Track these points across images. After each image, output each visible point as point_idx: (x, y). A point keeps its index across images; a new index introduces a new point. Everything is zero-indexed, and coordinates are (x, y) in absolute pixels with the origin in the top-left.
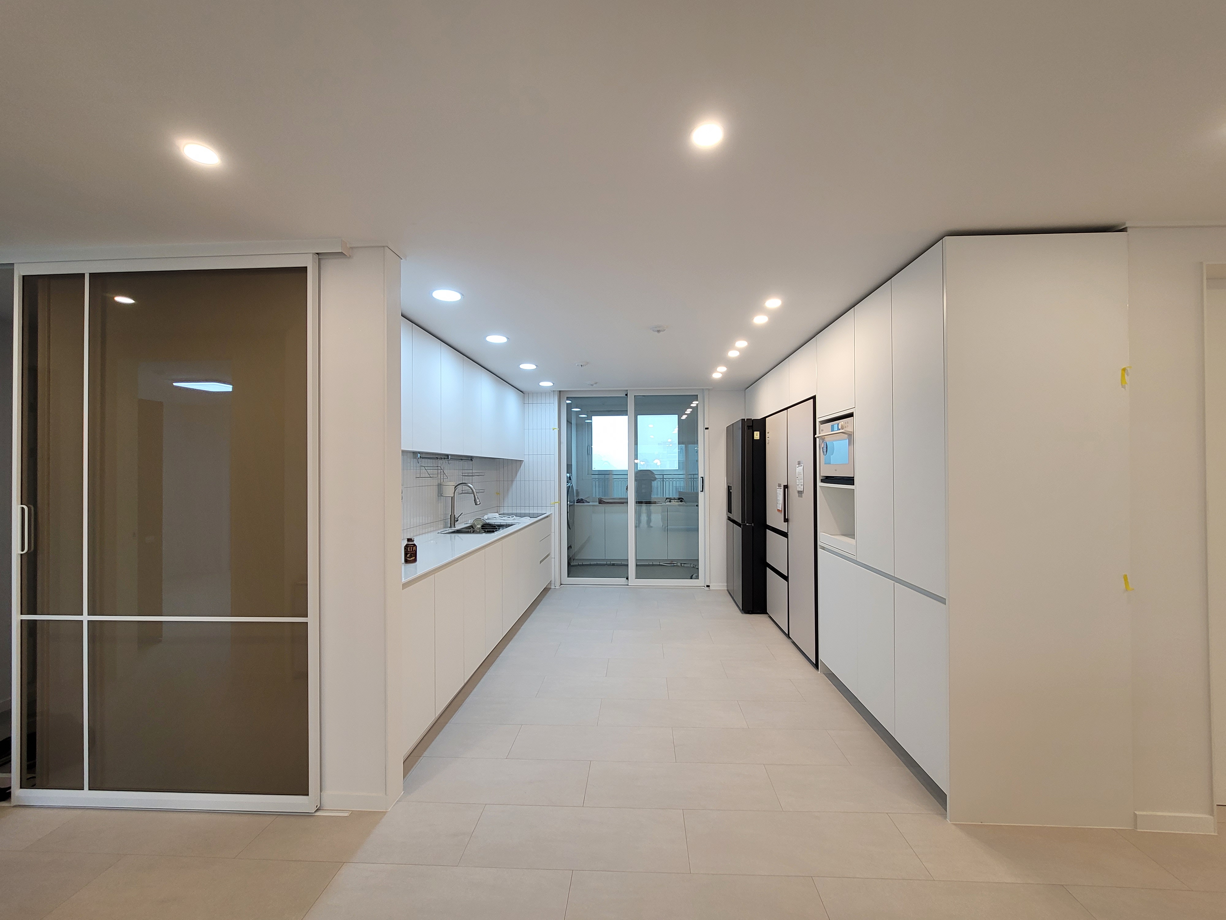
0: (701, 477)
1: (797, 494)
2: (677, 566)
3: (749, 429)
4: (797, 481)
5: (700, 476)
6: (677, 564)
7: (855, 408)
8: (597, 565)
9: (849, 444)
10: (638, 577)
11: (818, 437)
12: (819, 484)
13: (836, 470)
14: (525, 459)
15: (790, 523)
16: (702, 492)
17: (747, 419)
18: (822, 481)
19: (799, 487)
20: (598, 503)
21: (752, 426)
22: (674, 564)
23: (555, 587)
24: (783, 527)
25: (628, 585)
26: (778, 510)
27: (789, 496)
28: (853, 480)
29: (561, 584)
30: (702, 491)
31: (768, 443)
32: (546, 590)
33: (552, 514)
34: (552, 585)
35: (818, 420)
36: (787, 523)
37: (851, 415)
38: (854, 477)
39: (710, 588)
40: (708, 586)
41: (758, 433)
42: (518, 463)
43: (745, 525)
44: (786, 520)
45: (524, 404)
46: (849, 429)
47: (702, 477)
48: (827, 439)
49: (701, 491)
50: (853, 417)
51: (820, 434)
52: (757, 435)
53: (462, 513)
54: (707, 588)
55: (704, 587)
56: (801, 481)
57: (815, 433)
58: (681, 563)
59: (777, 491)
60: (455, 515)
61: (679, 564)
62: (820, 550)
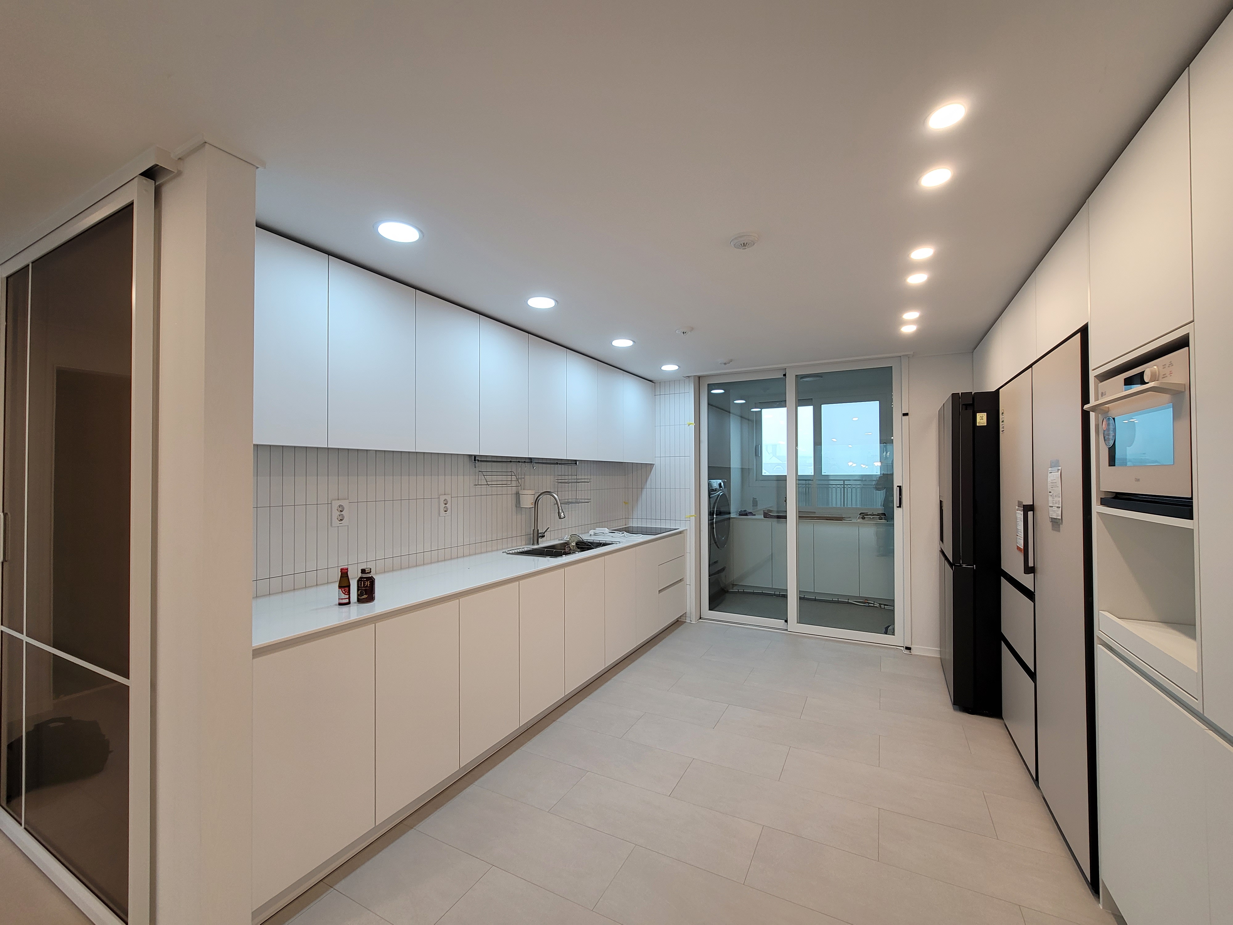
0: (898, 486)
1: (1051, 523)
2: (874, 606)
3: (966, 409)
4: (1050, 499)
5: (896, 485)
6: (874, 604)
7: (1193, 321)
8: (762, 594)
9: (1176, 416)
10: (802, 620)
11: (1094, 409)
12: (1097, 508)
13: (1138, 480)
14: (656, 462)
15: (1038, 575)
16: (899, 509)
17: (961, 393)
18: (1104, 502)
19: (1054, 511)
20: (763, 516)
21: (972, 405)
22: (869, 603)
23: (691, 621)
24: (1027, 580)
25: (787, 630)
26: (1018, 548)
27: (1036, 525)
28: (1190, 505)
29: (700, 618)
30: (900, 506)
31: (1003, 431)
32: (678, 623)
33: (687, 530)
34: (687, 618)
35: (1092, 375)
36: (1033, 574)
37: (1183, 343)
38: (1192, 498)
39: (911, 651)
40: (908, 648)
41: (984, 415)
42: (647, 468)
43: (961, 566)
44: (1029, 570)
45: (655, 395)
46: (1177, 378)
47: (900, 487)
48: (1114, 410)
49: (898, 507)
50: (1187, 348)
51: (1097, 399)
52: (982, 419)
53: (548, 528)
54: (907, 652)
55: (902, 649)
56: (1057, 499)
57: (1085, 399)
58: (879, 604)
59: (1016, 513)
60: (538, 530)
61: (877, 605)
62: (1100, 650)
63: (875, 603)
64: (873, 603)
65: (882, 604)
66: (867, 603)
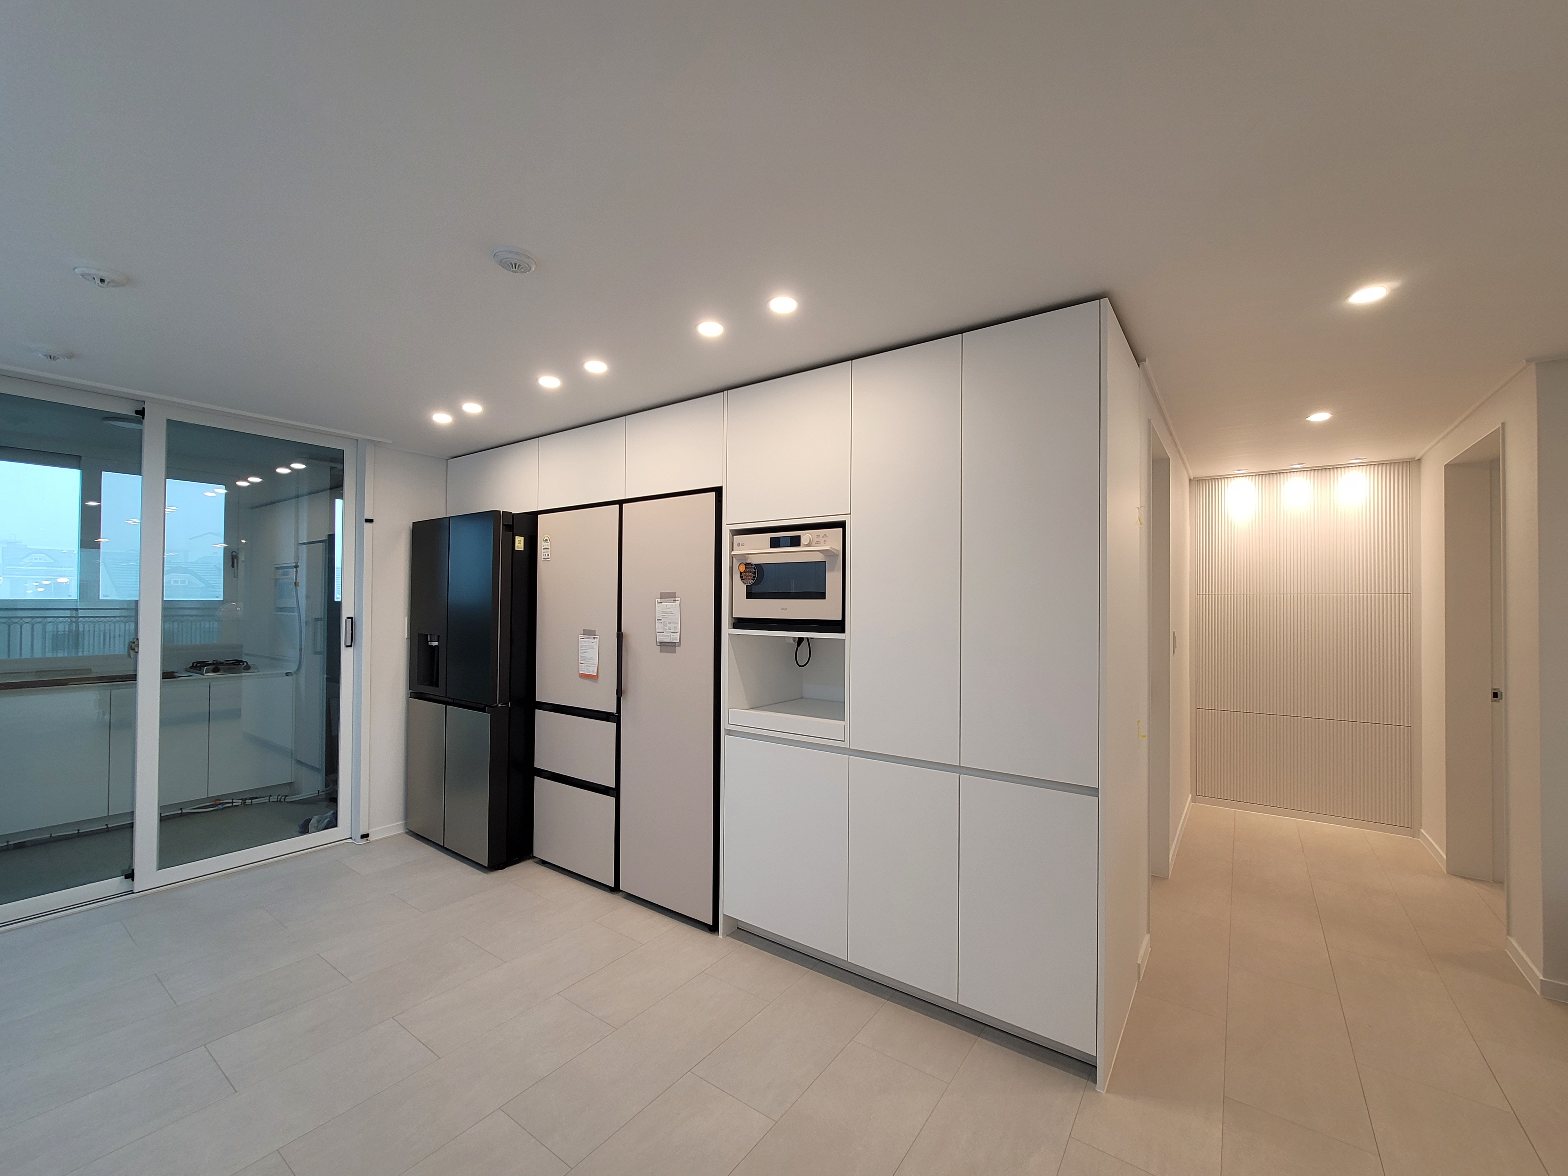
0: (348, 618)
1: (660, 647)
3: (506, 531)
4: (657, 625)
5: (343, 617)
6: (233, 803)
7: (850, 513)
12: (730, 630)
13: (784, 610)
15: (628, 697)
16: (350, 648)
17: (503, 512)
18: (737, 626)
19: (665, 636)
21: (512, 526)
22: (224, 804)
24: (600, 705)
25: (131, 892)
26: (584, 676)
27: (628, 651)
28: (841, 625)
31: (547, 558)
35: (728, 528)
37: (837, 525)
38: (842, 622)
39: (369, 838)
40: (365, 836)
41: (522, 539)
43: (496, 706)
46: (830, 547)
47: (351, 618)
49: (347, 646)
50: (842, 529)
52: (519, 543)
54: (364, 841)
55: (350, 840)
56: (668, 625)
59: (580, 642)
62: (728, 740)
63: (234, 801)
64: (231, 801)
65: (246, 799)
66: (221, 804)
